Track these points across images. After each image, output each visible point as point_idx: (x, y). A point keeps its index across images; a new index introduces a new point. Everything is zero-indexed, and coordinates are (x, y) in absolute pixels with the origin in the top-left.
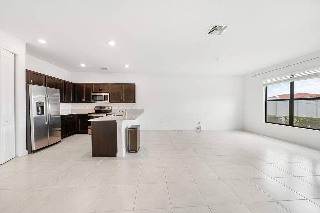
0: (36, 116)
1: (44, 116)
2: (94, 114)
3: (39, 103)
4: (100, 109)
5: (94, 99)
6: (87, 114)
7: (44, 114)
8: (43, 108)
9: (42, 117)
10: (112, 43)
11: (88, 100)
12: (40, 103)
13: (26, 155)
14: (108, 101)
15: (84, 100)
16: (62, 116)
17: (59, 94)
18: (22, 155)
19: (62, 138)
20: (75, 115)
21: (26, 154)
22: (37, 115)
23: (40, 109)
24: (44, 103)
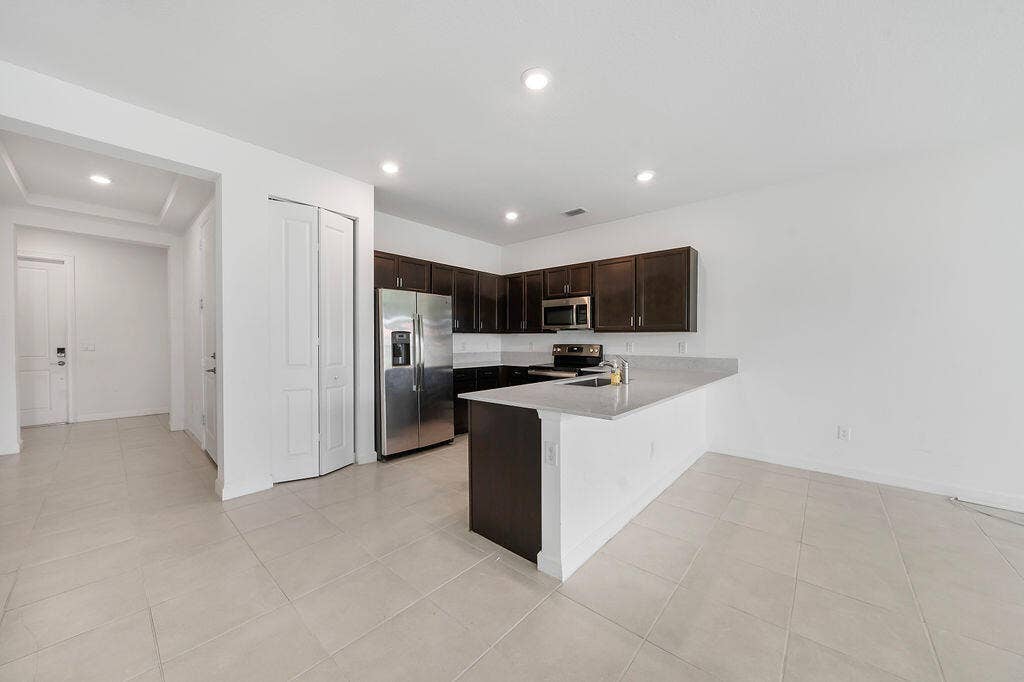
0: (391, 367)
1: (409, 370)
2: (548, 369)
3: (397, 336)
4: (566, 353)
5: (548, 322)
6: (527, 368)
7: (409, 363)
8: (407, 346)
9: (404, 370)
10: (537, 81)
11: (533, 325)
12: (402, 333)
13: (372, 463)
14: (589, 325)
15: (525, 325)
16: (458, 372)
18: (365, 462)
19: (455, 434)
20: (500, 369)
21: (372, 461)
22: (394, 365)
24: (411, 336)
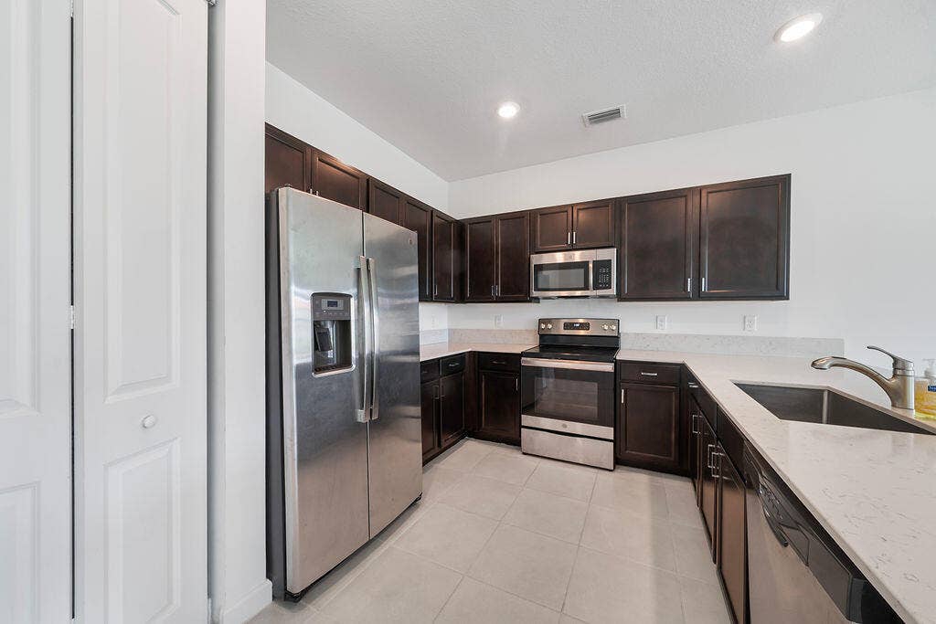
3: (325, 302)
4: (560, 331)
5: (540, 287)
7: (349, 362)
8: (344, 326)
9: (341, 381)
11: (518, 289)
12: (333, 298)
14: (613, 291)
15: (497, 290)
17: (414, 270)
20: (466, 357)
23: (332, 330)
